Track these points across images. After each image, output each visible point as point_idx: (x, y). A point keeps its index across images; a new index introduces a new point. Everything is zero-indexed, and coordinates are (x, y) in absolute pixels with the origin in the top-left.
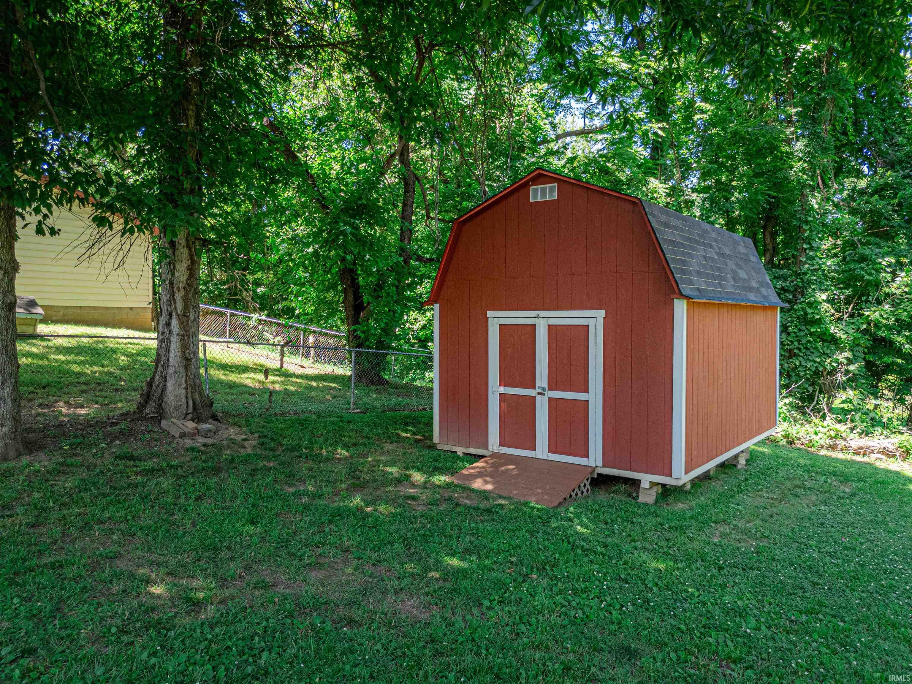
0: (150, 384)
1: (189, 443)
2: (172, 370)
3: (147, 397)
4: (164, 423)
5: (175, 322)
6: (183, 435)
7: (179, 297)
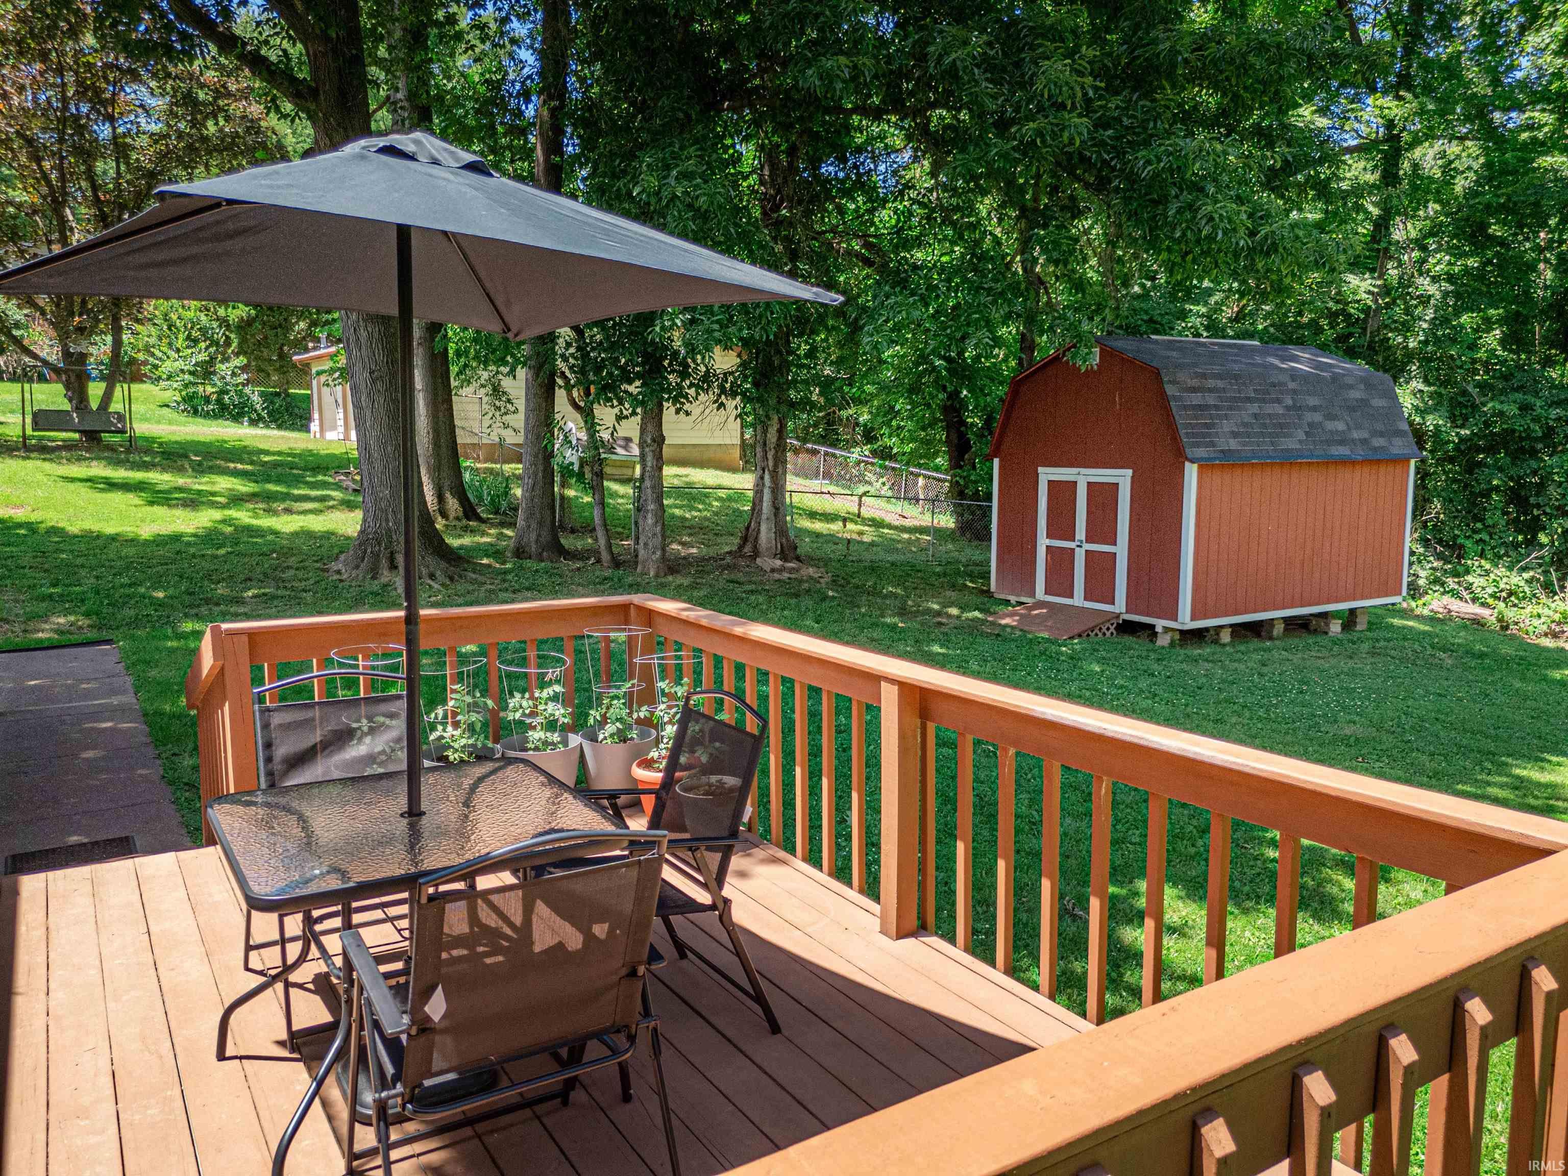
0: (748, 528)
1: (777, 576)
2: (764, 517)
3: (745, 539)
4: (759, 561)
5: (767, 477)
6: (773, 570)
7: (770, 455)
